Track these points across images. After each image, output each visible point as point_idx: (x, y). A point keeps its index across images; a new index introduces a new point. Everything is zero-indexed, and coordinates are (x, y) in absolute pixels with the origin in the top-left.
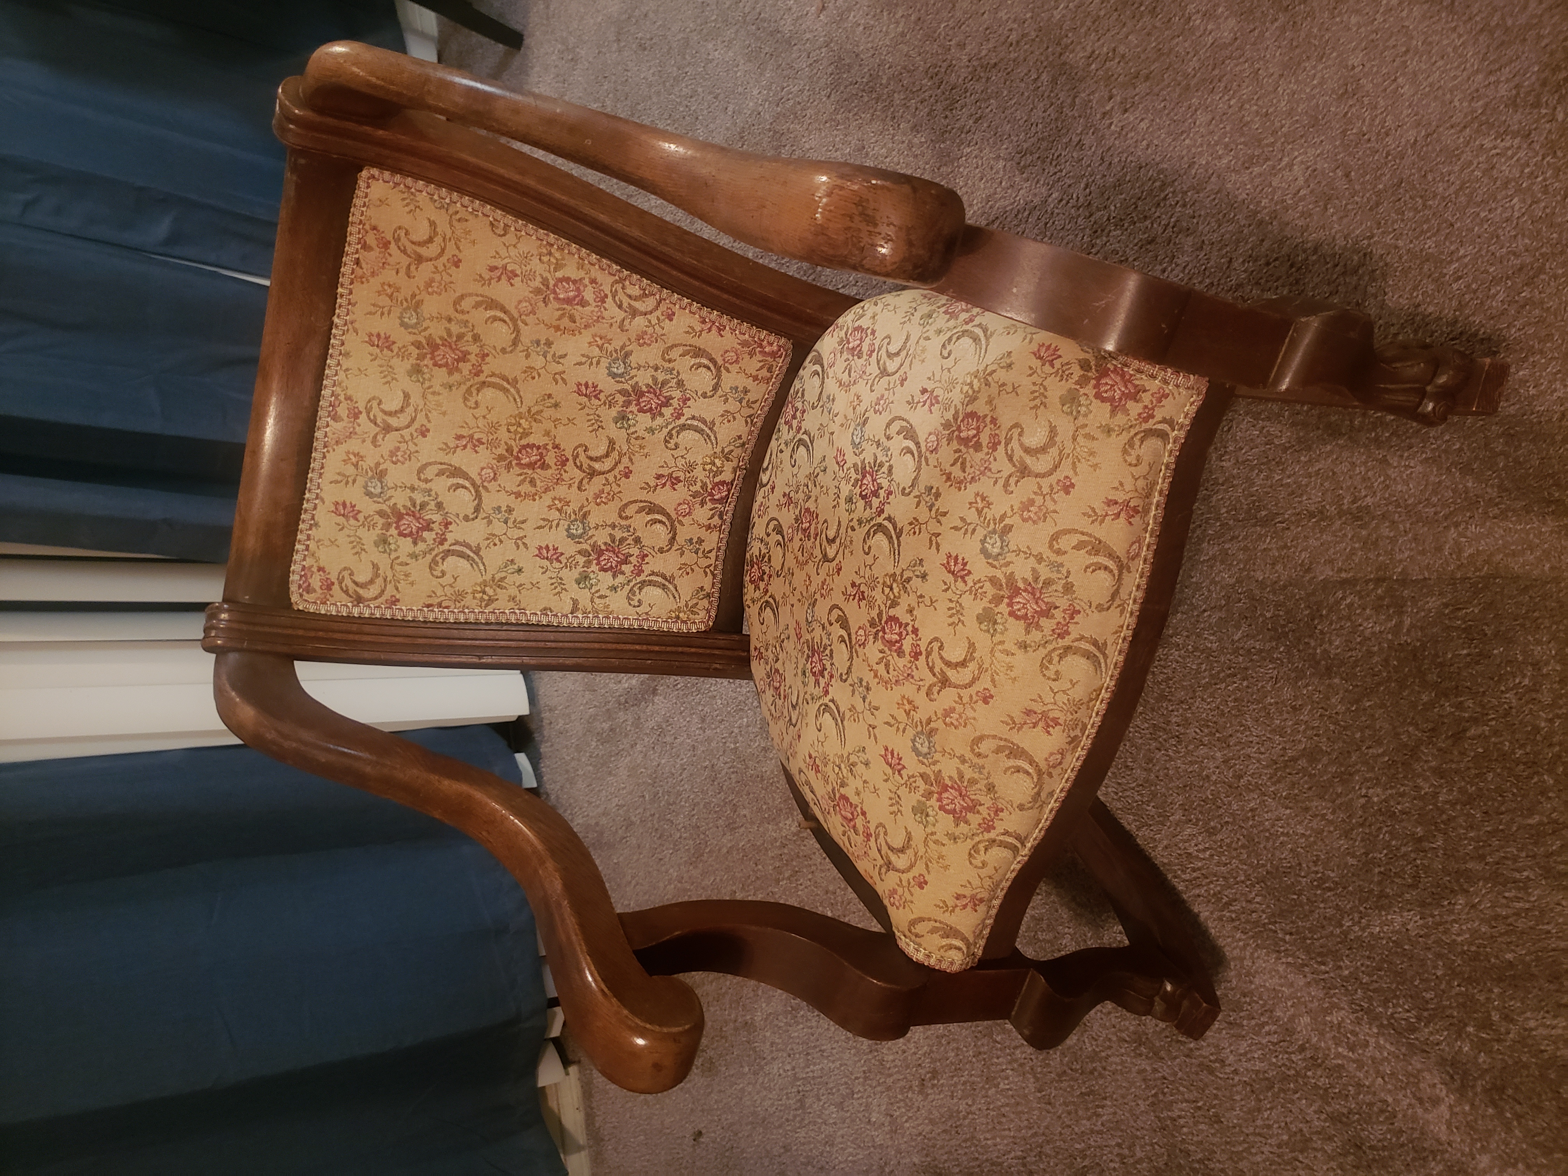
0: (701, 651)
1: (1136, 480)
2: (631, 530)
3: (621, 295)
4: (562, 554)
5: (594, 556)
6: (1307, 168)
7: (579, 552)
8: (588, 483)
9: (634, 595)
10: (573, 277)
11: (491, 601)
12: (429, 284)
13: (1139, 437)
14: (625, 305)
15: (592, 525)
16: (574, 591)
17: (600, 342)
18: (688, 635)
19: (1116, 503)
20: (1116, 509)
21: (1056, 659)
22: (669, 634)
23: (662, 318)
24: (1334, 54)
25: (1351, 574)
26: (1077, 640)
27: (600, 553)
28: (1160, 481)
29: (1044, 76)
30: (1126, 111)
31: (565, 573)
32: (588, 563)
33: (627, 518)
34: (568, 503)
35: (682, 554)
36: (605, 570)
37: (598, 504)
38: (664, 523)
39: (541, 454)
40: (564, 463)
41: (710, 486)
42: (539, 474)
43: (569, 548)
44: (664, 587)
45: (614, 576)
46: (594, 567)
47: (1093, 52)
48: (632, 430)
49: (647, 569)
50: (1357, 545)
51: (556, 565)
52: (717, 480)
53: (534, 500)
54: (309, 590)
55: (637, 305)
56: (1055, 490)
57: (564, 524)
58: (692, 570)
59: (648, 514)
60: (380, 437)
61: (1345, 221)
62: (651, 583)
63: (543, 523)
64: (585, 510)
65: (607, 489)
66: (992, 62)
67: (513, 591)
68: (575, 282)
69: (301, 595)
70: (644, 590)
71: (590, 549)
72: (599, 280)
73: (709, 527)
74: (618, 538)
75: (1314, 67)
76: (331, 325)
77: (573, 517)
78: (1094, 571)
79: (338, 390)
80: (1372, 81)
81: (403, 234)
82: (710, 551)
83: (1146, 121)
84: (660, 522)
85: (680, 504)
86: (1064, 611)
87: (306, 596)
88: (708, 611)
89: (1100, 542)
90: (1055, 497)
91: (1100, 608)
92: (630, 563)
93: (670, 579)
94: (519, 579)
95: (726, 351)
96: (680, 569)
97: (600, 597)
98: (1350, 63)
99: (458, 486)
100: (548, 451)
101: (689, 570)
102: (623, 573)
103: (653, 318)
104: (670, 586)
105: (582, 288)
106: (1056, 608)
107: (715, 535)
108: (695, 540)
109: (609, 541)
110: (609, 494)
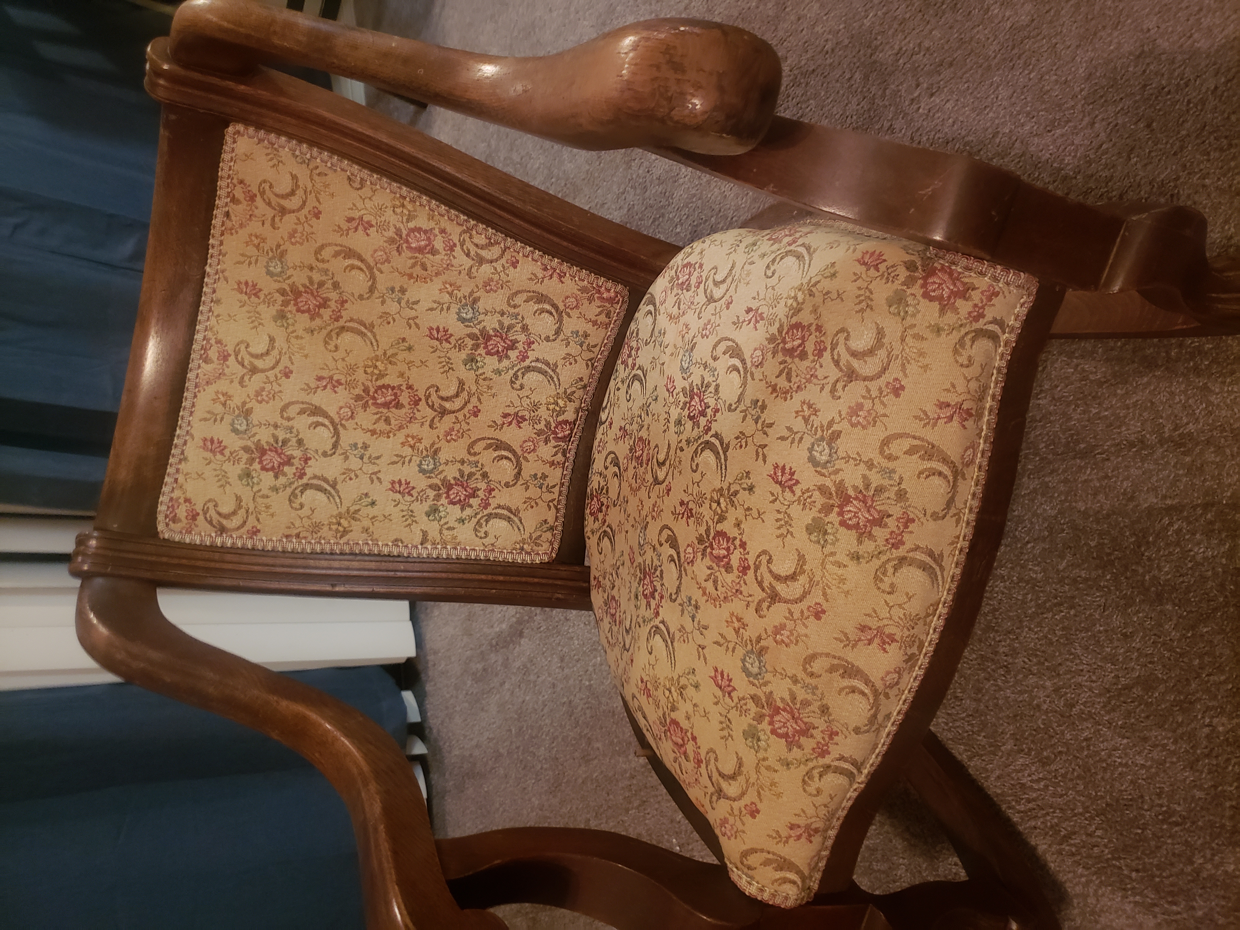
0: (544, 581)
1: (968, 381)
2: (479, 465)
3: (468, 245)
4: (413, 488)
5: (444, 490)
6: (1109, 124)
7: (430, 486)
8: (439, 421)
9: (481, 526)
10: (424, 227)
11: (345, 532)
12: (292, 235)
13: (970, 336)
14: (472, 253)
15: (443, 461)
16: (424, 523)
17: (450, 289)
18: (532, 567)
19: (948, 405)
20: (948, 412)
21: (891, 570)
22: (514, 564)
23: (506, 265)
24: (1129, 21)
25: (1177, 501)
26: (912, 550)
27: (450, 487)
28: (992, 385)
29: (857, 76)
30: (932, 95)
31: (416, 506)
32: (438, 497)
33: (475, 454)
34: (420, 440)
35: (527, 488)
36: (454, 504)
37: (448, 441)
38: (510, 459)
39: (395, 395)
40: (417, 403)
41: (553, 425)
42: (394, 413)
43: (420, 483)
44: (509, 520)
45: (462, 509)
46: (444, 501)
47: (901, 49)
48: (480, 371)
49: (494, 502)
50: (1181, 472)
51: (408, 498)
52: (560, 419)
53: (389, 437)
54: (175, 520)
55: (483, 253)
56: (885, 393)
57: (416, 460)
58: (537, 504)
59: (495, 450)
60: (246, 378)
61: (1149, 167)
62: (497, 516)
63: (396, 459)
64: (436, 446)
65: (457, 427)
66: (811, 69)
67: (366, 523)
68: (426, 232)
69: (167, 525)
70: (490, 523)
71: (440, 483)
72: (448, 230)
73: (552, 464)
74: (466, 473)
75: (1110, 35)
76: (203, 274)
77: (425, 453)
78: (927, 477)
79: (209, 334)
80: (1168, 39)
81: (267, 188)
82: (554, 486)
83: (951, 102)
84: (507, 458)
85: (525, 441)
86: (898, 519)
87: (172, 525)
88: (551, 543)
89: (933, 446)
90: (885, 400)
91: (935, 517)
92: (478, 496)
93: (516, 512)
94: (372, 511)
95: (567, 297)
96: (525, 502)
97: (448, 529)
98: (1145, 27)
99: (317, 424)
100: (402, 391)
101: (533, 504)
102: (471, 506)
103: (498, 266)
104: (516, 519)
105: (432, 237)
106: (889, 516)
107: (558, 472)
108: (539, 475)
109: (458, 476)
110: (458, 431)
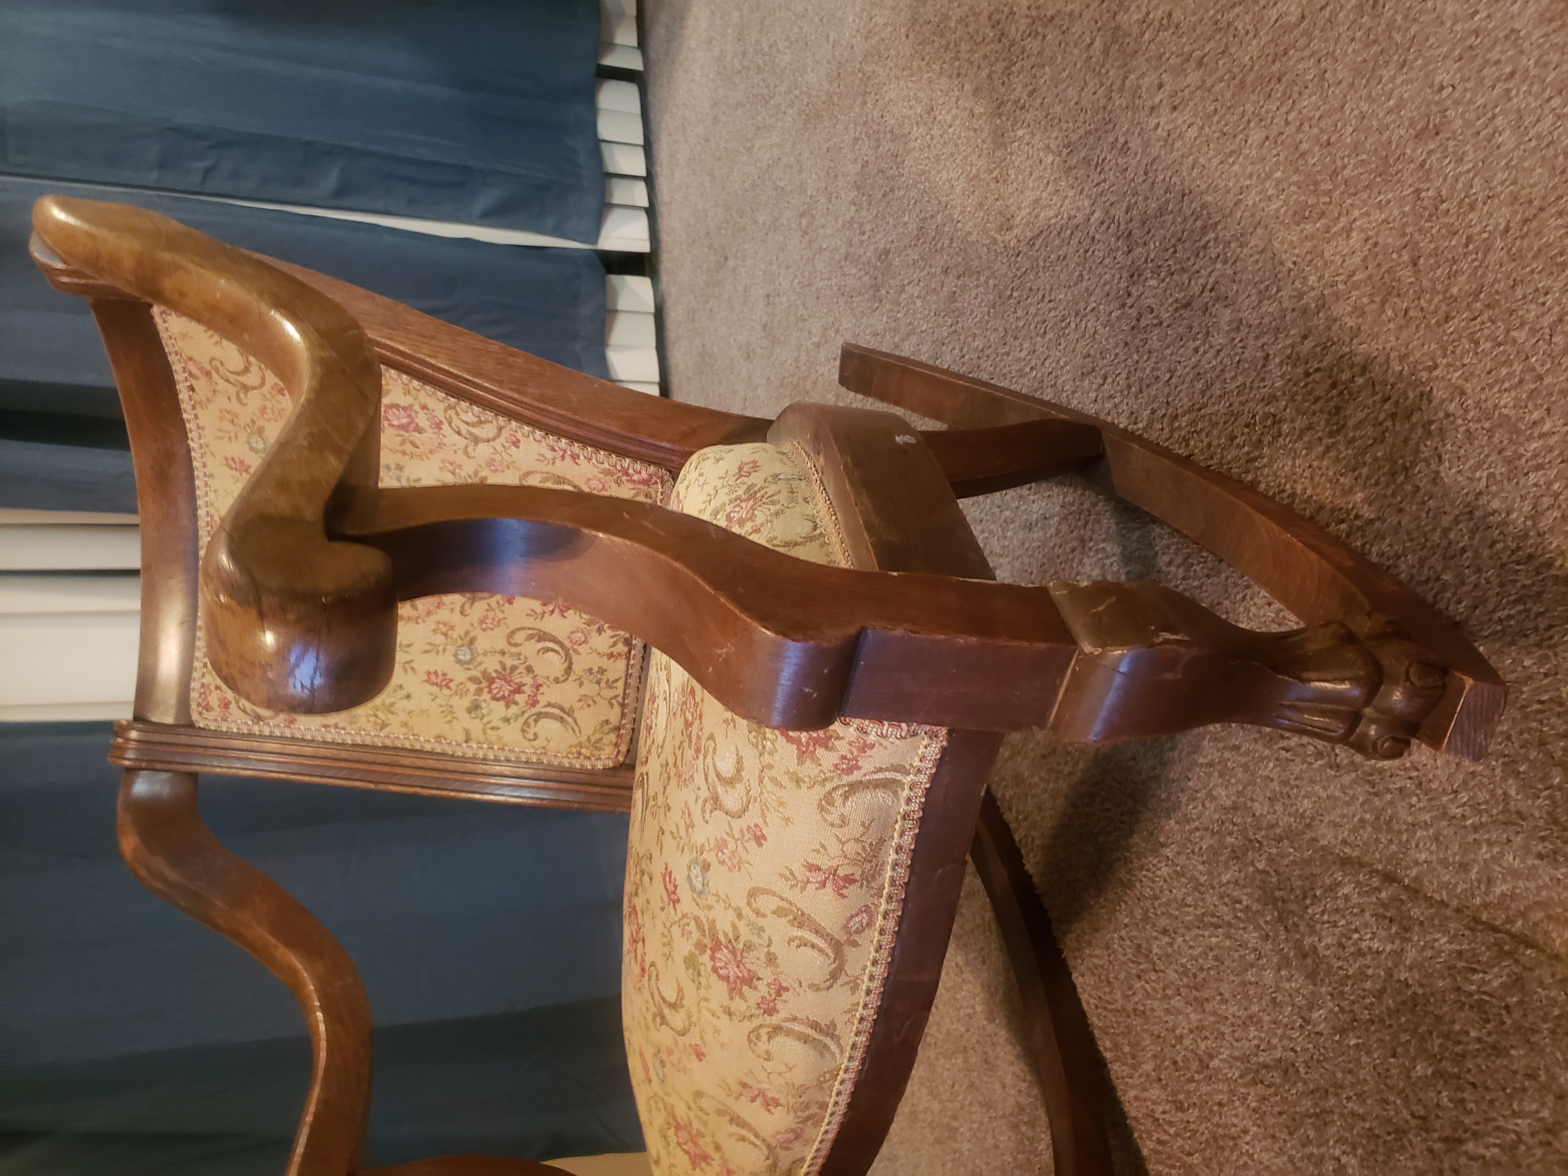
0: (606, 791)
1: (844, 844)
2: (522, 657)
3: (456, 422)
4: (451, 680)
5: (484, 684)
7: (470, 679)
8: (471, 608)
9: (529, 726)
10: (402, 403)
11: (384, 726)
12: (263, 411)
13: (840, 792)
14: (464, 432)
15: (481, 651)
16: (465, 720)
17: (450, 467)
18: (593, 772)
19: (819, 869)
20: (821, 877)
21: (764, 1037)
22: (571, 770)
23: (507, 445)
26: (787, 1020)
27: (491, 681)
31: (455, 701)
32: (479, 691)
33: (517, 645)
34: (452, 628)
35: (581, 685)
36: (498, 699)
37: (484, 630)
38: (557, 652)
43: (458, 675)
44: (562, 720)
45: (507, 706)
46: (486, 696)
49: (543, 700)
51: (446, 691)
53: (417, 623)
54: (208, 708)
55: (476, 431)
56: (746, 838)
57: (451, 649)
58: (595, 702)
59: (538, 641)
62: (547, 715)
63: (428, 647)
64: (471, 635)
65: (491, 614)
67: (404, 717)
68: (404, 409)
69: (200, 714)
70: (540, 723)
71: (480, 676)
72: (430, 405)
73: (611, 656)
74: (508, 666)
76: (188, 448)
77: (459, 642)
78: (798, 946)
81: (219, 364)
82: (616, 681)
84: (553, 650)
85: (572, 633)
86: (769, 985)
87: (206, 714)
88: (616, 745)
89: (803, 914)
90: (747, 845)
91: (815, 987)
92: (524, 692)
93: (570, 712)
94: (409, 705)
95: (589, 480)
96: (580, 700)
97: (492, 728)
101: (590, 702)
102: (516, 703)
103: (497, 444)
104: (569, 719)
105: (413, 414)
106: (759, 979)
107: (621, 664)
108: (595, 669)
109: (500, 669)
110: (493, 619)
